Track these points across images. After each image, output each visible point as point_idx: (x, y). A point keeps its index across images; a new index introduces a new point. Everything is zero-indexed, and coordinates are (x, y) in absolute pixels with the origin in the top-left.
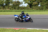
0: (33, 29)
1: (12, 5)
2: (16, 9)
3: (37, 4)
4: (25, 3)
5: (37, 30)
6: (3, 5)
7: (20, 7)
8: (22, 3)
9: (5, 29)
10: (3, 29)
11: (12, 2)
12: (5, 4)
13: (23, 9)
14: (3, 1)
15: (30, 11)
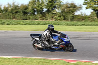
1: (60, 11)
2: (68, 20)
4: (87, 8)
6: (43, 11)
7: (76, 16)
8: (80, 8)
11: (60, 6)
12: (45, 10)
13: (83, 21)
14: (42, 3)
15: (97, 25)
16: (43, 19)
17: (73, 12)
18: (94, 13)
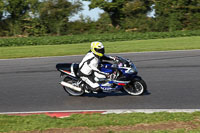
0: (129, 112)
1: (38, 16)
2: (56, 33)
3: (140, 11)
4: (91, 7)
5: (144, 117)
6: (1, 17)
7: (72, 23)
8: (78, 7)
9: (12, 119)
10: (5, 116)
11: (36, 6)
15: (113, 40)
16: (4, 35)
17: (64, 16)
18: (107, 15)
